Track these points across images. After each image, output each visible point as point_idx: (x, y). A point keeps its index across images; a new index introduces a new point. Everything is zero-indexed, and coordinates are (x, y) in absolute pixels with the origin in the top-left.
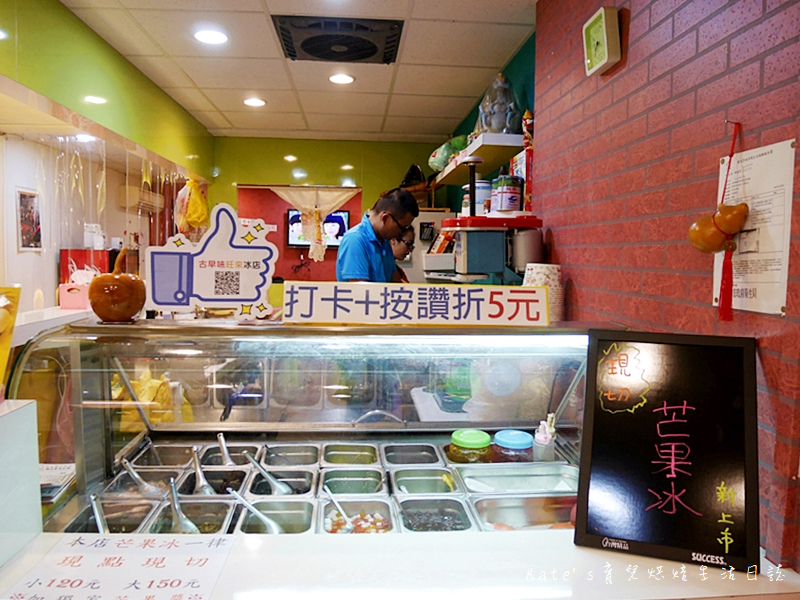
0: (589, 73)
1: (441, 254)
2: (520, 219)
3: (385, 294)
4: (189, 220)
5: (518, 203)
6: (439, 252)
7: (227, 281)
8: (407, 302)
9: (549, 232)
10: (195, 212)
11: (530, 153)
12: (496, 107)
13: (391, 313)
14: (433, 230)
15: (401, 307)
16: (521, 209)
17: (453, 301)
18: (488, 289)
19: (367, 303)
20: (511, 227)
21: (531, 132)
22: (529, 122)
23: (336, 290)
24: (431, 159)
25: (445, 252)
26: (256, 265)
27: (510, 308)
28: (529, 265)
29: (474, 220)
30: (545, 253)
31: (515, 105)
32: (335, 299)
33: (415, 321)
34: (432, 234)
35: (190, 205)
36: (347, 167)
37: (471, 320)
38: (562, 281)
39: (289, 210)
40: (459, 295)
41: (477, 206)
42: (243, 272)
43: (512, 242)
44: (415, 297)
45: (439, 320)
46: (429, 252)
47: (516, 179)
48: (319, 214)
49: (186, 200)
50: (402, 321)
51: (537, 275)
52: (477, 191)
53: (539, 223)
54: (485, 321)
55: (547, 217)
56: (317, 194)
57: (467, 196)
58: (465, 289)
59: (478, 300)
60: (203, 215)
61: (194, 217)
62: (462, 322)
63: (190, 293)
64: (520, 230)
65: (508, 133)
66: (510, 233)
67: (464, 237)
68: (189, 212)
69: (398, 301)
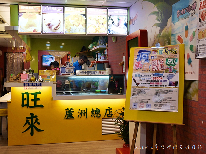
0: (113, 42)
1: (91, 68)
2: (105, 61)
3: (87, 72)
4: (27, 60)
5: (105, 58)
6: (91, 67)
7: (69, 71)
8: (90, 73)
9: (110, 63)
10: (29, 58)
11: (107, 50)
12: (102, 40)
13: (88, 74)
14: (89, 62)
15: (89, 73)
16: (106, 59)
17: (95, 72)
18: (99, 71)
19: (85, 73)
20: (104, 63)
21: (107, 46)
22: (107, 44)
23: (82, 71)
24: (89, 47)
25: (92, 67)
26: (72, 69)
27: (102, 73)
28: (106, 69)
29: (98, 62)
30: (109, 67)
31: (105, 40)
32: (82, 72)
33: (91, 75)
34: (89, 63)
35: (27, 56)
36: (63, 44)
37: (97, 74)
38: (111, 71)
39: (42, 55)
40: (96, 72)
41: (98, 58)
42: (71, 69)
43: (104, 65)
44: (91, 72)
45: (94, 74)
46: (88, 67)
47: (105, 54)
48: (60, 58)
49: (26, 55)
50: (89, 75)
51: (107, 70)
52: (98, 55)
53: (108, 62)
54: (99, 74)
55: (110, 61)
56: (59, 53)
57: (97, 56)
58: (97, 71)
59: (98, 72)
60: (31, 59)
61: (28, 59)
62: (96, 75)
63: (65, 72)
64: (105, 63)
65: (104, 45)
66: (104, 64)
67: (96, 64)
68: (27, 58)
69: (89, 72)
